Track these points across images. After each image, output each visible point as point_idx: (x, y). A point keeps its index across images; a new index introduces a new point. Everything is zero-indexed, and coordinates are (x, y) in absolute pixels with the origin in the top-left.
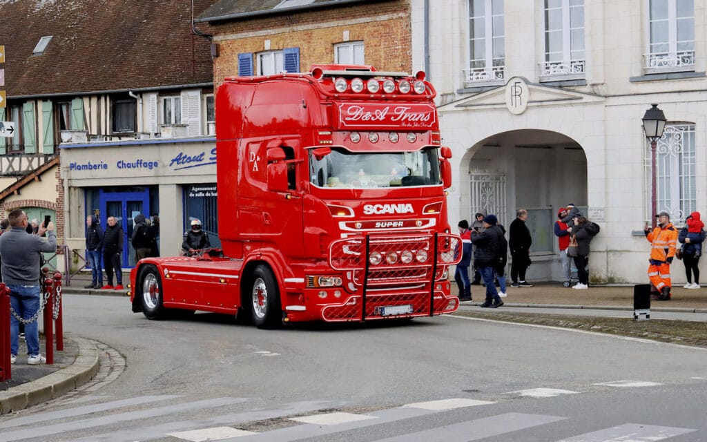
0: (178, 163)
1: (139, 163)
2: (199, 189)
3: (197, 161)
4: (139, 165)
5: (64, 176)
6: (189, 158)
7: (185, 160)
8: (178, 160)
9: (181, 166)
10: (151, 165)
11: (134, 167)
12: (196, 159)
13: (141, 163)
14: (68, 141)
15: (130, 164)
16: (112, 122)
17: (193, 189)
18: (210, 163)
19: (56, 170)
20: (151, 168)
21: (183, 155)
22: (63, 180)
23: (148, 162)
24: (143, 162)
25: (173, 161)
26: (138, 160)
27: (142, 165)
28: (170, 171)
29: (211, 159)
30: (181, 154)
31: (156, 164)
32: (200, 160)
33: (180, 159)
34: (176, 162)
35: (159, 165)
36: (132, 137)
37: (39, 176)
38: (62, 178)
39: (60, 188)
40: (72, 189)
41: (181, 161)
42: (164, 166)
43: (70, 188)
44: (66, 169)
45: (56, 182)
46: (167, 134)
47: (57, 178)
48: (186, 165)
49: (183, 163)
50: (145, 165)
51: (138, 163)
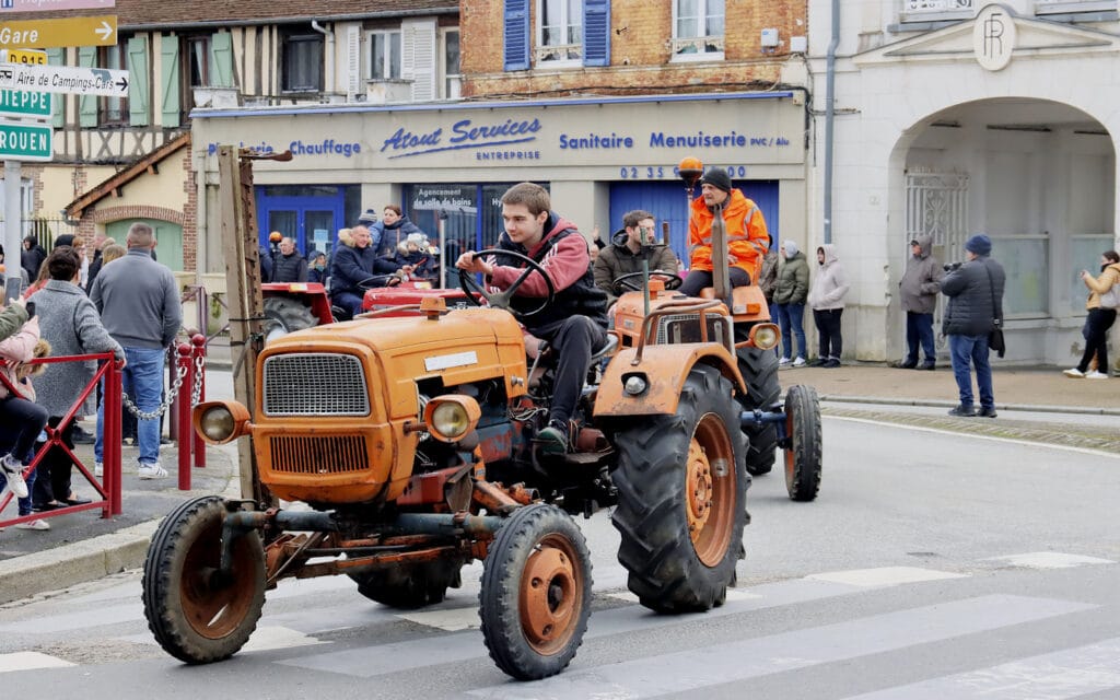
0: (395, 147)
1: (328, 146)
2: (430, 193)
3: (429, 143)
4: (328, 150)
5: (197, 165)
6: (416, 138)
7: (408, 141)
8: (395, 141)
9: (401, 151)
10: (348, 150)
11: (320, 152)
12: (427, 140)
13: (331, 146)
14: (206, 106)
15: (311, 147)
16: (280, 74)
17: (421, 192)
18: (450, 148)
19: (183, 154)
20: (348, 155)
21: (405, 133)
22: (195, 173)
23: (343, 144)
24: (335, 144)
25: (387, 142)
26: (326, 141)
27: (333, 150)
28: (381, 160)
29: (452, 140)
30: (401, 131)
31: (357, 148)
32: (434, 143)
33: (399, 140)
34: (391, 146)
35: (364, 149)
36: (316, 99)
37: (155, 166)
38: (193, 169)
39: (192, 187)
40: (211, 188)
41: (401, 143)
42: (371, 151)
43: (207, 186)
44: (202, 154)
45: (184, 176)
46: (377, 96)
47: (185, 168)
48: (410, 150)
49: (404, 146)
50: (339, 149)
51: (325, 146)
